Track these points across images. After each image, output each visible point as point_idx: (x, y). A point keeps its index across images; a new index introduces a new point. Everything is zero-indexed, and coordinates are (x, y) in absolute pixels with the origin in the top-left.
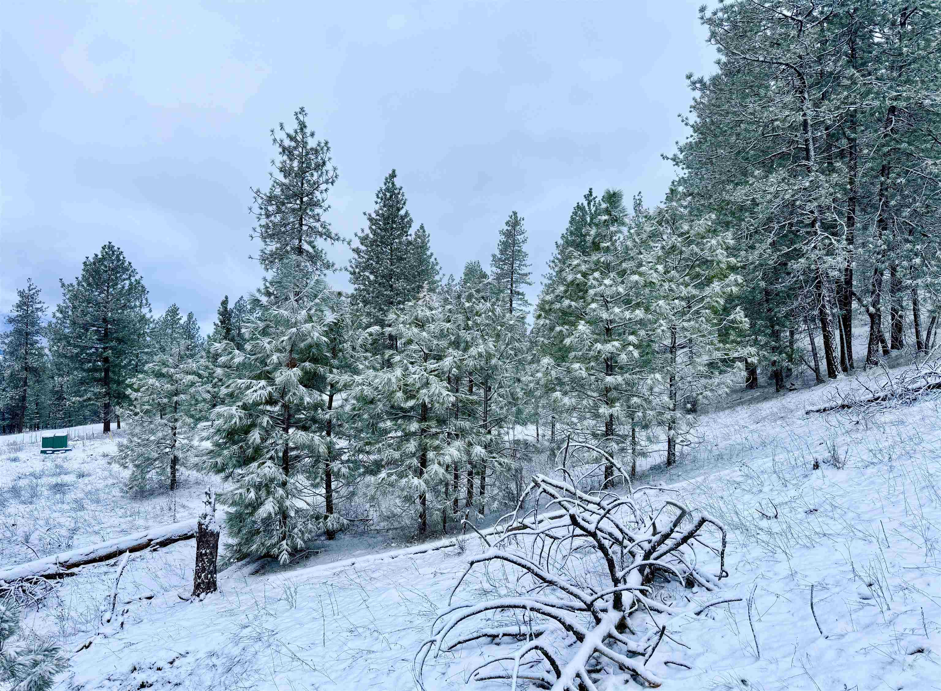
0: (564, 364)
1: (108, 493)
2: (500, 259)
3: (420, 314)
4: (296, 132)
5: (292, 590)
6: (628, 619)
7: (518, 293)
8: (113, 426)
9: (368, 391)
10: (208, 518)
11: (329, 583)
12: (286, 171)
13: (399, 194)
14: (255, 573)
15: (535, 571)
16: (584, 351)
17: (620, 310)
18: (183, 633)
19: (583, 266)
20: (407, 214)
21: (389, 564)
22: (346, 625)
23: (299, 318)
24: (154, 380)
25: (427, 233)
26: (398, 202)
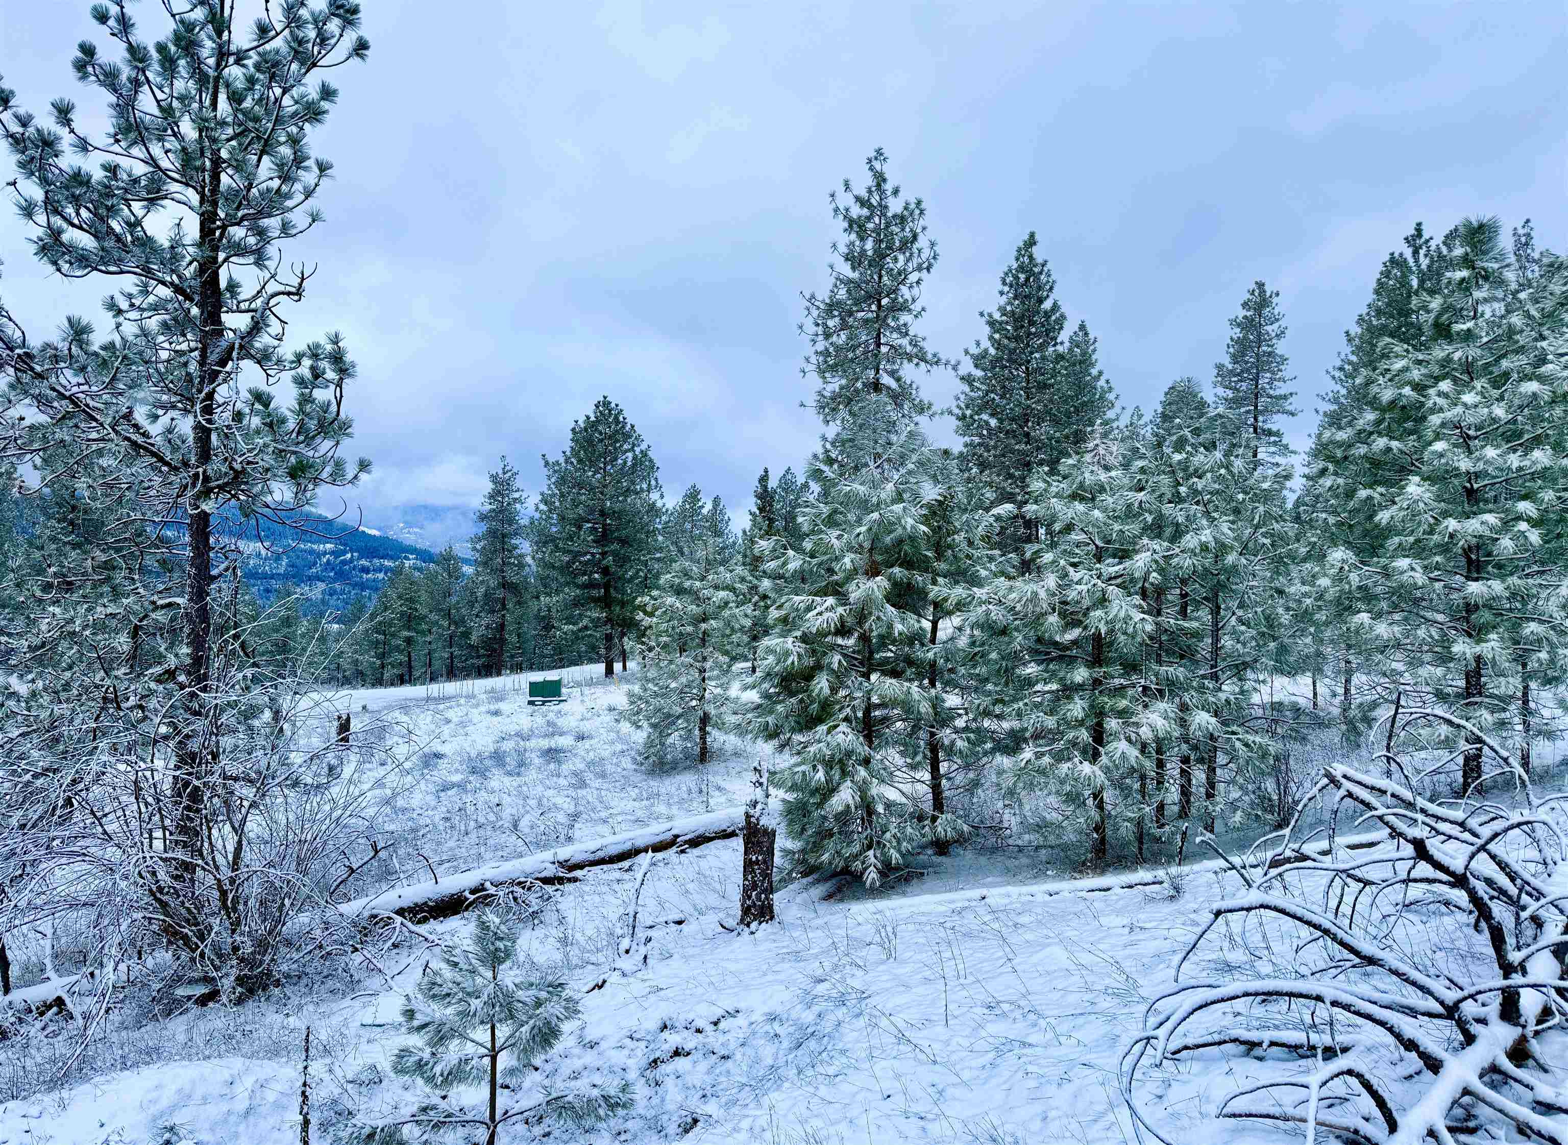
0: (1375, 559)
1: (617, 765)
2: (1232, 373)
3: (1089, 479)
4: (870, 191)
5: (889, 929)
6: (1533, 1042)
7: (1270, 433)
8: (617, 667)
9: (997, 614)
10: (759, 807)
11: (948, 925)
12: (853, 259)
13: (1041, 273)
14: (828, 897)
15: (1339, 936)
16: (1419, 533)
17: (1498, 452)
18: (731, 981)
19: (1416, 372)
20: (1055, 307)
21: (1045, 904)
22: (982, 997)
23: (883, 496)
24: (674, 599)
25: (1091, 336)
26: (1040, 288)
